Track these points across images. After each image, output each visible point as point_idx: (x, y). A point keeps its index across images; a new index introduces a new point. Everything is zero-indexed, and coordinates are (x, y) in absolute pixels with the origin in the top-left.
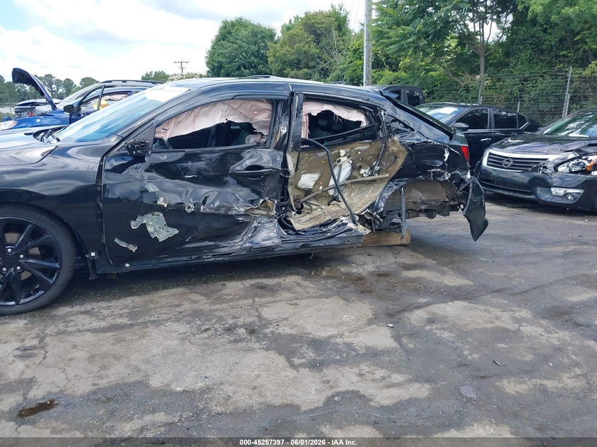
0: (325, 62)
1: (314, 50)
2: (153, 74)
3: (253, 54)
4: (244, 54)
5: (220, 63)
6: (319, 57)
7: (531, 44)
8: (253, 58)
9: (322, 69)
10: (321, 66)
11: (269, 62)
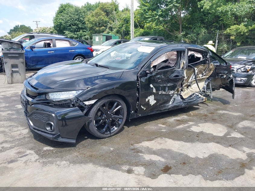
0: (111, 24)
1: (106, 19)
2: (20, 26)
3: (76, 20)
4: (72, 19)
5: (61, 23)
6: (108, 22)
7: (200, 20)
8: (76, 21)
9: (110, 27)
10: (109, 26)
11: (86, 24)
